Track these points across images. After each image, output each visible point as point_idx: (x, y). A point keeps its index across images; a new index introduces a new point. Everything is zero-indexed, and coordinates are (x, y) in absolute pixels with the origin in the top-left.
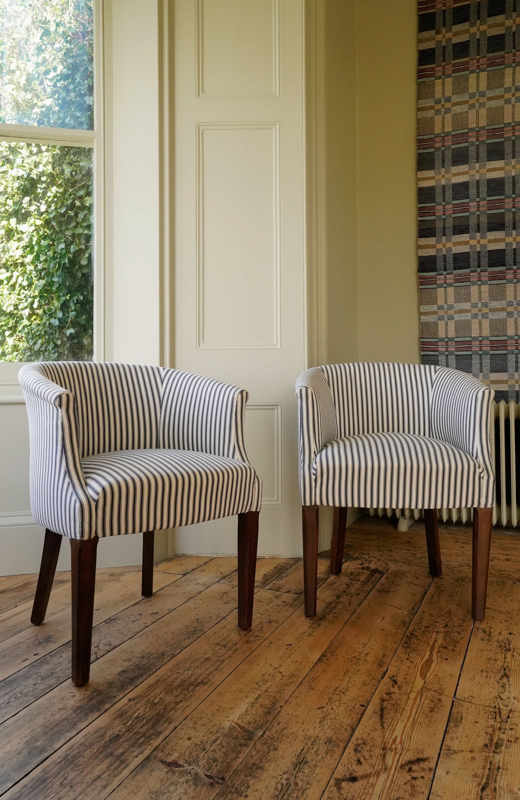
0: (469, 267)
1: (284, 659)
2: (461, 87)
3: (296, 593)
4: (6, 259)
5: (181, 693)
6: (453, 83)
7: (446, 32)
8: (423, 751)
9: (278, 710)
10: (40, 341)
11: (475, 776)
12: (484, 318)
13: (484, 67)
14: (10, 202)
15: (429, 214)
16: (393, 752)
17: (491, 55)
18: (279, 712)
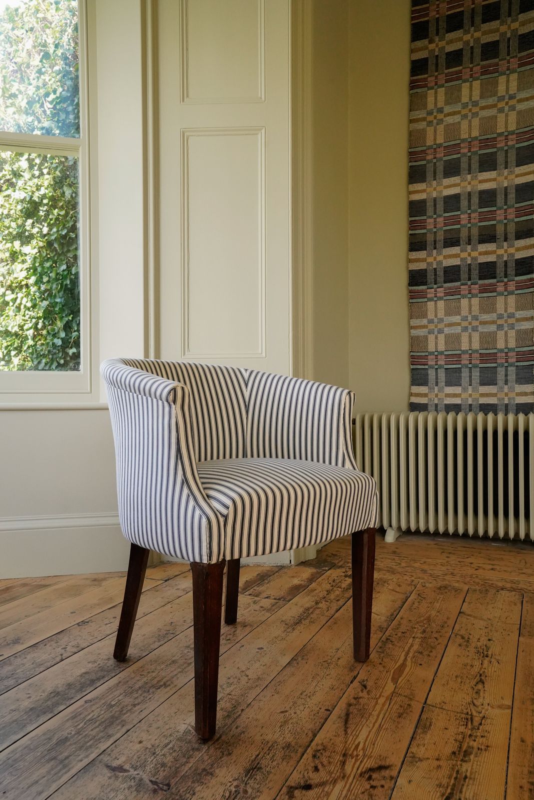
0: (458, 280)
1: (254, 662)
2: (453, 97)
3: (275, 599)
4: (11, 281)
5: (141, 695)
6: (445, 94)
7: (439, 41)
8: (386, 758)
9: (239, 713)
10: (44, 361)
11: (439, 785)
12: (474, 331)
13: (477, 75)
14: (13, 225)
15: (420, 227)
16: (354, 759)
17: (484, 63)
18: (240, 715)
